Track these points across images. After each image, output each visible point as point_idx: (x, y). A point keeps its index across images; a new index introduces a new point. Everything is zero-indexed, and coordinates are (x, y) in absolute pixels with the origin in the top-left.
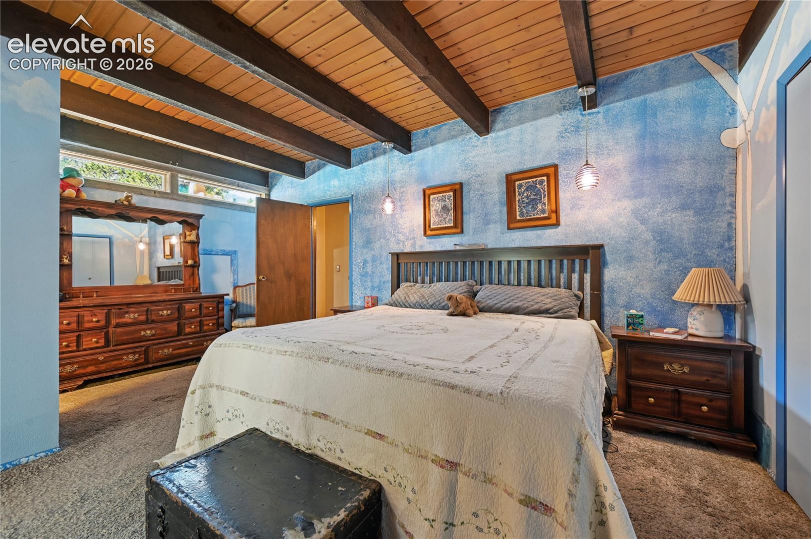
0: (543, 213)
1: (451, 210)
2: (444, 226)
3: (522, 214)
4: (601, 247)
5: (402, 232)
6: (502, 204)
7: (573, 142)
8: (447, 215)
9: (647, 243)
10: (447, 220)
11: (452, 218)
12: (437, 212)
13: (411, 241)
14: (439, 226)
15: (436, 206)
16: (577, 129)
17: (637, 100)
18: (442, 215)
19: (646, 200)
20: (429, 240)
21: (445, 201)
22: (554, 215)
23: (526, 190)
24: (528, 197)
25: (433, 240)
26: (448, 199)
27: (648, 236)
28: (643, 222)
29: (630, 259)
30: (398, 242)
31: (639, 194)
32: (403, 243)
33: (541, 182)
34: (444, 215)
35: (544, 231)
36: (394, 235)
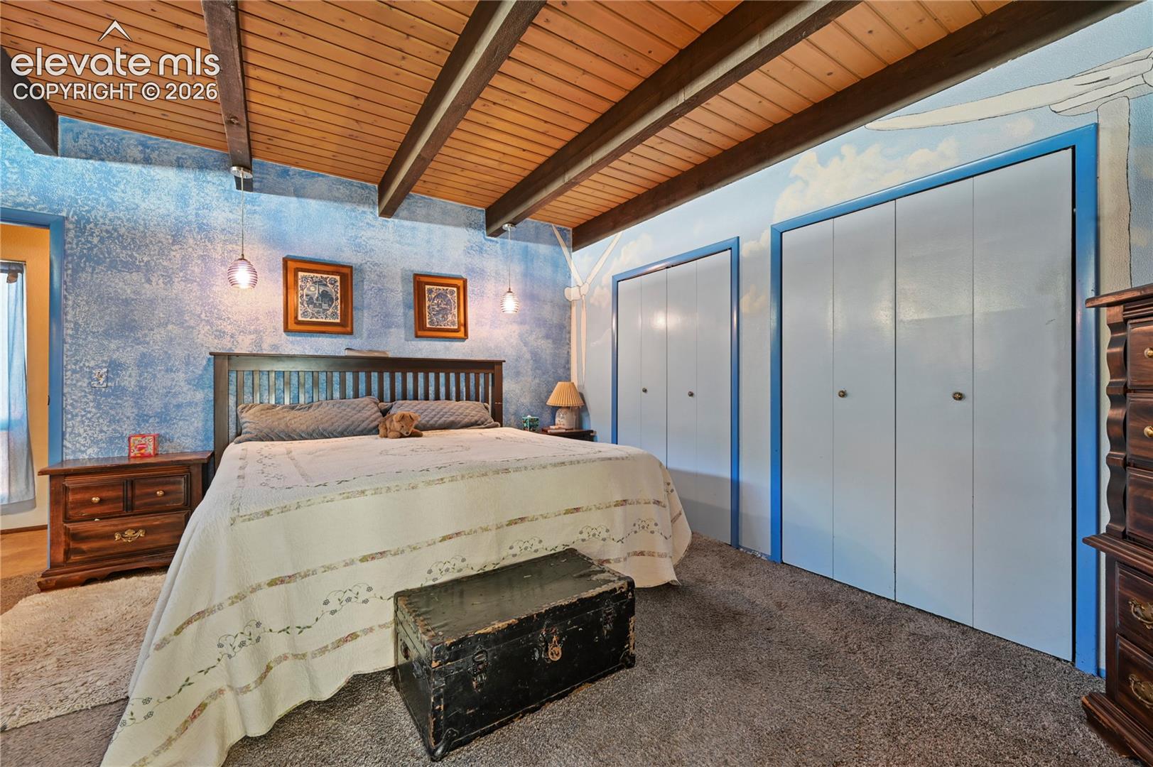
0: (454, 325)
1: (337, 299)
2: (324, 320)
3: (432, 323)
4: (500, 363)
5: (229, 318)
6: (407, 306)
7: (477, 261)
8: (330, 306)
9: (528, 361)
10: (328, 313)
11: (339, 312)
12: (311, 298)
13: (253, 336)
14: (314, 320)
15: (309, 289)
16: (481, 251)
17: (523, 244)
18: (320, 304)
19: (527, 327)
20: (291, 338)
21: (326, 285)
22: (462, 329)
23: (437, 296)
24: (438, 305)
25: (298, 338)
26: (332, 284)
27: (528, 356)
28: (526, 344)
29: (518, 374)
30: (221, 334)
31: (522, 323)
32: (232, 337)
33: (452, 293)
34: (323, 304)
35: (453, 343)
36: (208, 321)
